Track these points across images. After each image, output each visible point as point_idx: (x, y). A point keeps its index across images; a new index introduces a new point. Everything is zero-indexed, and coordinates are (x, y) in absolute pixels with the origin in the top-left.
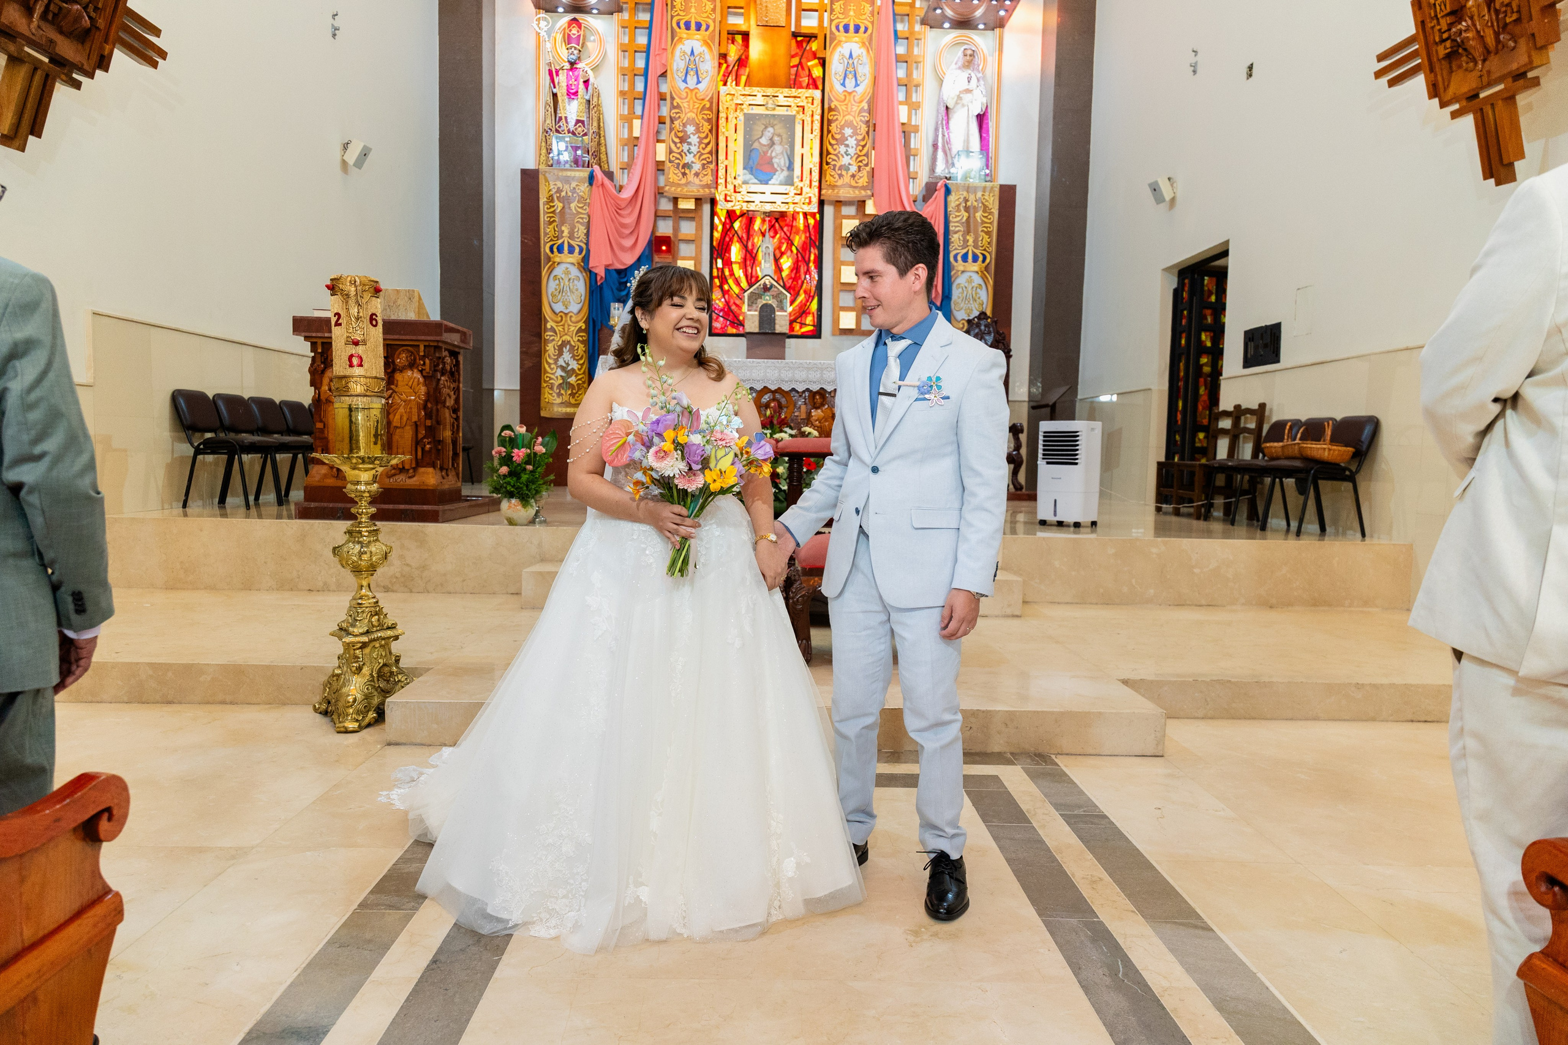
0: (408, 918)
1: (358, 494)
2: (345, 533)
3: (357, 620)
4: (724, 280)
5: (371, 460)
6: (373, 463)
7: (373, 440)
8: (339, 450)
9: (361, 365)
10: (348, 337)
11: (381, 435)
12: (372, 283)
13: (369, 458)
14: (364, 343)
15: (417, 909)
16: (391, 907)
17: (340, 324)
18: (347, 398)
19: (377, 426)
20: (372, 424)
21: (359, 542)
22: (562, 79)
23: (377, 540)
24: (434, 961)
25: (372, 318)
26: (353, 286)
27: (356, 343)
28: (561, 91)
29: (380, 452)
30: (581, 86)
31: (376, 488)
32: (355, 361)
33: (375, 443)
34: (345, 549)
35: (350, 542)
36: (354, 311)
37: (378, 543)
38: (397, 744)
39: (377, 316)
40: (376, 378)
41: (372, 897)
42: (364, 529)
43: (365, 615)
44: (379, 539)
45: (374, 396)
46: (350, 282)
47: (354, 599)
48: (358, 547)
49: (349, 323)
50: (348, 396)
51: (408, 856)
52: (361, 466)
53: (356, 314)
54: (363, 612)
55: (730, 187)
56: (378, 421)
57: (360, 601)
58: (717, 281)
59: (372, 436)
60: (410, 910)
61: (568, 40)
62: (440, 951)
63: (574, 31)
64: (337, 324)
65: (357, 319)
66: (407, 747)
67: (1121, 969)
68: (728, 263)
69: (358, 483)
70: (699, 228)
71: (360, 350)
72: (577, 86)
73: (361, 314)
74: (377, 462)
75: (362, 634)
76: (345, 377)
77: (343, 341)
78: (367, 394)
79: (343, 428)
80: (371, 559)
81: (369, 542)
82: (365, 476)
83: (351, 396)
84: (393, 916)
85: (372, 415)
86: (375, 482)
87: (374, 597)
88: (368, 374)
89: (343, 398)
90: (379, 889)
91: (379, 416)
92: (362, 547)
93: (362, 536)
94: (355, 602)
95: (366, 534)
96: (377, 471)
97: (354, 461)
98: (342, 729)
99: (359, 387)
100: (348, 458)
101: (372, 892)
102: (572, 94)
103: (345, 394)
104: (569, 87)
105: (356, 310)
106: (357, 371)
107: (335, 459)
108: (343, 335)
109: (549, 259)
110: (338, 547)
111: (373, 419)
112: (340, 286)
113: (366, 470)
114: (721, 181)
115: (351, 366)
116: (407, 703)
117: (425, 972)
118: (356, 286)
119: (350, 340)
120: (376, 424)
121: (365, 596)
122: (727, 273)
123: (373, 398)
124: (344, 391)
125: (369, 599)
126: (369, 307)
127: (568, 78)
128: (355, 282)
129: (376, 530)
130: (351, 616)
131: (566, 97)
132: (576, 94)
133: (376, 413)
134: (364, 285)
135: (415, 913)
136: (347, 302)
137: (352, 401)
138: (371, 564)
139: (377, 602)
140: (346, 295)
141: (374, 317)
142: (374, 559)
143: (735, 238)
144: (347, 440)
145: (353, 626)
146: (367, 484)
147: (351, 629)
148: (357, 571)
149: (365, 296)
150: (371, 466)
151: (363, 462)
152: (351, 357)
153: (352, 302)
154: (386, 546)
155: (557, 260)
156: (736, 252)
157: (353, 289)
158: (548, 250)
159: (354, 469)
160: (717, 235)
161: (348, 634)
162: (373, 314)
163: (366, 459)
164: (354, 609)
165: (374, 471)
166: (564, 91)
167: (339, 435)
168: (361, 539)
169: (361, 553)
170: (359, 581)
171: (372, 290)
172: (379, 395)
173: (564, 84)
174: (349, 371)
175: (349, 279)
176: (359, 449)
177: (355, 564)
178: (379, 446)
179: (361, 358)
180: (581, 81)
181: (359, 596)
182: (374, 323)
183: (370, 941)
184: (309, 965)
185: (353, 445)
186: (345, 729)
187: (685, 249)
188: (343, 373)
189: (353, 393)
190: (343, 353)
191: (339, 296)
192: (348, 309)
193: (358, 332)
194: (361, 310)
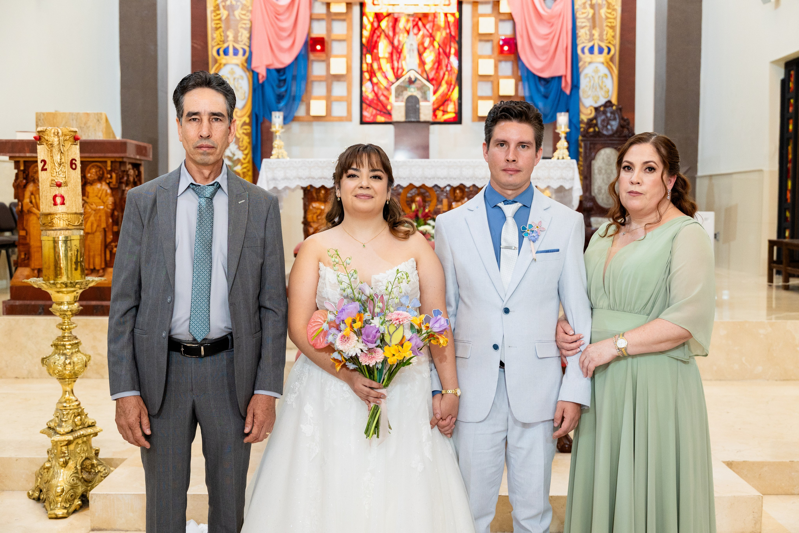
1: (62, 313)
2: (52, 346)
3: (63, 421)
4: (372, 74)
5: (73, 285)
6: (74, 287)
7: (74, 266)
8: (46, 276)
9: (63, 203)
10: (52, 180)
11: (81, 262)
12: (72, 133)
13: (71, 283)
14: (66, 184)
17: (46, 170)
18: (52, 232)
19: (77, 255)
20: (72, 253)
21: (64, 354)
23: (78, 351)
25: (72, 163)
26: (56, 137)
27: (59, 185)
29: (79, 276)
31: (77, 306)
32: (59, 200)
33: (76, 269)
34: (52, 361)
35: (55, 353)
36: (57, 158)
37: (79, 354)
38: (100, 530)
39: (76, 161)
40: (76, 213)
42: (67, 343)
43: (69, 416)
44: (80, 349)
45: (75, 229)
46: (54, 133)
47: (60, 402)
48: (63, 358)
49: (53, 168)
50: (53, 230)
52: (64, 290)
53: (59, 161)
54: (68, 414)
56: (77, 251)
57: (65, 404)
58: (367, 75)
59: (73, 263)
64: (43, 169)
65: (60, 164)
68: (376, 58)
69: (61, 303)
70: (350, 28)
71: (62, 191)
73: (63, 160)
74: (78, 286)
75: (68, 433)
76: (50, 214)
77: (48, 184)
78: (69, 227)
79: (49, 258)
80: (74, 369)
81: (72, 353)
82: (67, 298)
83: (56, 230)
85: (73, 246)
86: (75, 302)
87: (77, 400)
88: (69, 211)
89: (49, 232)
91: (78, 245)
92: (66, 359)
93: (66, 349)
94: (60, 405)
95: (69, 347)
96: (77, 293)
97: (59, 286)
98: (54, 516)
99: (62, 222)
100: (54, 284)
103: (51, 228)
105: (59, 157)
106: (60, 209)
107: (44, 285)
108: (48, 179)
109: (216, 61)
110: (46, 358)
111: (74, 248)
112: (46, 137)
113: (68, 292)
115: (55, 204)
116: (107, 495)
118: (59, 137)
119: (54, 182)
120: (76, 253)
121: (69, 400)
122: (375, 66)
123: (73, 231)
124: (48, 226)
125: (72, 402)
126: (70, 153)
128: (58, 133)
129: (77, 343)
130: (57, 417)
133: (76, 243)
134: (66, 135)
136: (51, 151)
137: (56, 235)
138: (74, 373)
139: (79, 404)
140: (51, 144)
141: (74, 162)
142: (76, 368)
143: (383, 36)
144: (52, 268)
145: (60, 426)
146: (69, 303)
147: (58, 429)
148: (62, 378)
149: (66, 145)
150: (73, 289)
151: (66, 286)
152: (55, 197)
153: (55, 150)
154: (85, 355)
155: (223, 61)
156: (383, 48)
157: (56, 139)
158: (215, 53)
159: (58, 292)
160: (366, 33)
161: (56, 433)
162: (73, 160)
163: (69, 285)
164: (60, 411)
165: (75, 293)
167: (46, 263)
168: (65, 352)
169: (65, 365)
170: (64, 387)
171: (72, 139)
172: (79, 227)
174: (53, 209)
175: (53, 131)
176: (61, 274)
177: (61, 373)
178: (79, 271)
179: (63, 198)
181: (64, 400)
182: (74, 166)
185: (57, 272)
186: (56, 515)
187: (337, 48)
188: (47, 211)
189: (57, 228)
190: (49, 194)
191: (46, 146)
192: (52, 157)
193: (61, 176)
194: (63, 157)
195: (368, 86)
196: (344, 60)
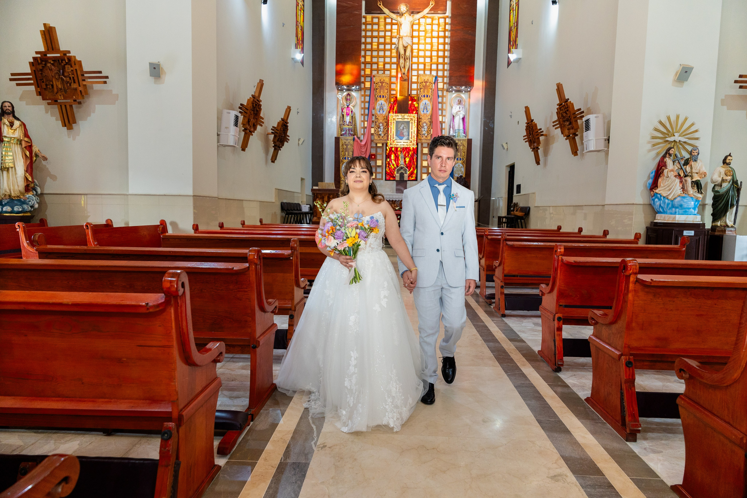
4: (389, 164)
22: (345, 110)
28: (345, 114)
30: (350, 112)
55: (392, 141)
58: (387, 165)
61: (347, 100)
63: (348, 97)
68: (391, 160)
70: (383, 151)
72: (349, 112)
102: (348, 114)
104: (347, 113)
109: (342, 161)
114: (389, 139)
122: (390, 162)
127: (347, 110)
131: (346, 115)
132: (349, 114)
143: (393, 153)
155: (344, 161)
156: (393, 157)
158: (342, 159)
160: (387, 152)
166: (346, 113)
173: (346, 112)
180: (350, 111)
187: (378, 157)
195: (387, 168)
196: (381, 161)
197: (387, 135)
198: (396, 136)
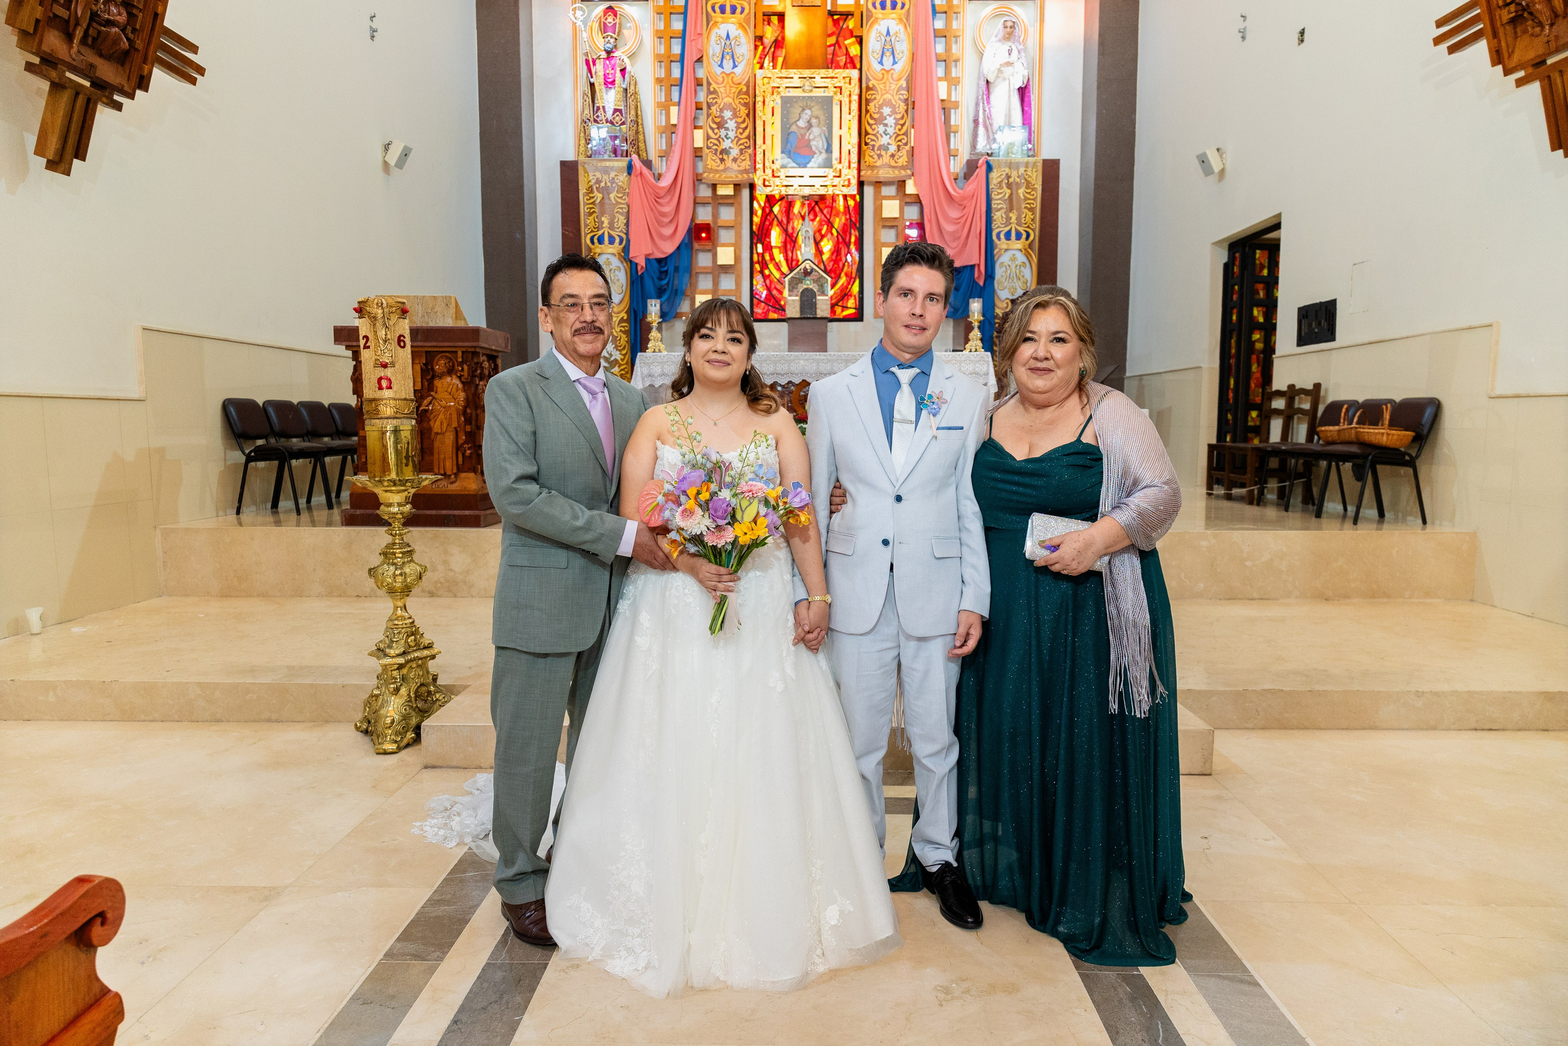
0: (432, 970)
1: (391, 516)
2: (380, 554)
3: (393, 641)
4: (764, 265)
5: (403, 483)
6: (404, 485)
7: (404, 461)
8: (371, 473)
9: (390, 387)
10: (376, 360)
11: (413, 456)
12: (399, 305)
13: (400, 480)
14: (393, 364)
15: (442, 959)
16: (417, 956)
17: (369, 347)
18: (378, 421)
19: (408, 448)
20: (402, 446)
21: (394, 564)
22: (599, 68)
23: (412, 561)
24: (455, 1022)
25: (400, 340)
26: (380, 308)
27: (385, 366)
28: (599, 81)
29: (412, 474)
30: (618, 75)
31: (409, 509)
32: (384, 383)
33: (407, 465)
34: (380, 571)
35: (384, 563)
36: (382, 333)
37: (412, 564)
38: (434, 767)
39: (404, 337)
40: (405, 399)
41: (399, 945)
42: (398, 551)
43: (401, 636)
44: (414, 558)
45: (404, 418)
46: (377, 304)
47: (390, 620)
48: (392, 568)
49: (377, 346)
50: (378, 419)
51: (436, 898)
52: (393, 488)
53: (384, 337)
54: (399, 633)
55: (769, 172)
56: (408, 443)
57: (396, 622)
58: (757, 267)
59: (404, 458)
60: (435, 960)
61: (604, 28)
62: (462, 1009)
63: (610, 19)
64: (366, 347)
65: (385, 341)
66: (443, 770)
67: (1161, 1034)
68: (768, 248)
69: (390, 505)
70: (738, 214)
71: (389, 372)
72: (614, 75)
73: (389, 336)
74: (409, 484)
75: (398, 655)
76: (374, 400)
77: (372, 364)
78: (398, 416)
79: (375, 452)
80: (406, 581)
81: (403, 563)
82: (396, 498)
83: (381, 418)
84: (418, 966)
85: (403, 437)
86: (407, 503)
87: (410, 618)
88: (398, 396)
89: (374, 421)
90: (405, 936)
91: (409, 437)
92: (396, 570)
93: (396, 558)
94: (391, 623)
95: (401, 555)
96: (409, 493)
97: (386, 484)
98: (381, 751)
99: (388, 409)
100: (379, 481)
101: (398, 940)
102: (609, 83)
103: (376, 416)
104: (605, 76)
105: (384, 333)
106: (387, 393)
107: (367, 483)
108: (371, 358)
110: (373, 569)
111: (404, 440)
112: (368, 309)
113: (399, 492)
114: (759, 166)
115: (381, 388)
116: (443, 726)
117: (445, 1034)
118: (383, 308)
119: (378, 362)
120: (406, 445)
121: (401, 616)
122: (767, 257)
123: (403, 419)
124: (376, 414)
125: (405, 619)
126: (397, 328)
127: (605, 67)
128: (382, 304)
129: (410, 551)
130: (387, 637)
131: (603, 87)
132: (613, 83)
133: (406, 434)
134: (391, 307)
135: (439, 964)
136: (375, 325)
137: (383, 424)
138: (406, 586)
139: (413, 622)
140: (374, 317)
141: (402, 339)
142: (408, 581)
143: (775, 223)
144: (378, 463)
145: (390, 647)
146: (399, 505)
147: (387, 650)
148: (391, 591)
149: (392, 318)
150: (403, 488)
151: (395, 485)
152: (380, 379)
153: (379, 324)
154: (420, 566)
155: (598, 251)
156: (776, 236)
157: (380, 311)
158: (588, 242)
159: (386, 491)
160: (756, 220)
161: (386, 655)
162: (401, 336)
163: (397, 482)
164: (390, 630)
165: (406, 492)
166: (602, 80)
167: (371, 457)
168: (395, 561)
169: (395, 576)
170: (396, 602)
171: (399, 311)
172: (409, 417)
173: (601, 74)
174: (379, 394)
175: (376, 301)
176: (389, 470)
177: (390, 586)
178: (411, 467)
179: (390, 381)
180: (618, 69)
181: (395, 617)
182: (402, 344)
183: (393, 997)
184: (332, 1024)
185: (385, 468)
186: (385, 750)
187: (725, 236)
188: (371, 397)
189: (383, 416)
190: (372, 376)
191: (367, 318)
192: (375, 332)
193: (387, 354)
194: (388, 333)
195: (758, 280)
196: (732, 249)
197: (750, 151)
198: (782, 152)
